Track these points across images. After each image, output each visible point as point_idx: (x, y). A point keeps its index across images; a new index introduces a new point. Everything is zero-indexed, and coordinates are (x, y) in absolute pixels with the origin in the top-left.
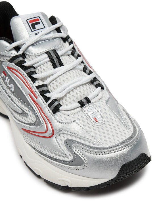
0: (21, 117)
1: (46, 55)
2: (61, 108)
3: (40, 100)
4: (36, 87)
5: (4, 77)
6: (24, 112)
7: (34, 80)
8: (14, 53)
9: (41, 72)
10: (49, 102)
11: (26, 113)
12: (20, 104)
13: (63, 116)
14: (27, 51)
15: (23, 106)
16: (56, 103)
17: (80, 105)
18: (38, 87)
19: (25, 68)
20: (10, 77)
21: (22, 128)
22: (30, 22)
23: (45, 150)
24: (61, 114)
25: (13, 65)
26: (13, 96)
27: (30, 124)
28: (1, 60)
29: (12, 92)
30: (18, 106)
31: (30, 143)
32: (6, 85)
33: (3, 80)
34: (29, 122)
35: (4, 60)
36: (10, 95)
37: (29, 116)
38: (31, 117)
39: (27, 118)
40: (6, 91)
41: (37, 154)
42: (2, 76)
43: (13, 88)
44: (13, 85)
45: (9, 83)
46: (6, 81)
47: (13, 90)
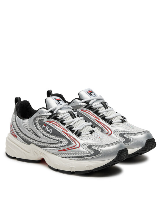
0: (57, 145)
1: (69, 113)
2: (82, 134)
3: (69, 132)
4: (66, 127)
5: (45, 127)
6: (59, 141)
7: (64, 124)
8: (50, 114)
9: (69, 120)
10: (75, 133)
11: (61, 141)
12: (56, 138)
13: (83, 137)
14: (58, 112)
15: (59, 138)
16: (79, 132)
17: (90, 133)
18: (67, 127)
19: (58, 120)
20: (49, 126)
21: (58, 151)
22: (57, 99)
23: (76, 155)
24: (82, 137)
25: (50, 120)
26: (50, 136)
27: (64, 146)
28: (42, 119)
29: (50, 134)
30: (55, 140)
31: (65, 156)
32: (45, 131)
33: (43, 129)
34: (63, 145)
35: (45, 118)
36: (48, 136)
37: (63, 142)
38: (65, 142)
39: (62, 144)
40: (45, 135)
41: (71, 159)
42: (43, 127)
43: (51, 131)
44: (51, 130)
45: (48, 129)
46: (46, 129)
47: (51, 132)
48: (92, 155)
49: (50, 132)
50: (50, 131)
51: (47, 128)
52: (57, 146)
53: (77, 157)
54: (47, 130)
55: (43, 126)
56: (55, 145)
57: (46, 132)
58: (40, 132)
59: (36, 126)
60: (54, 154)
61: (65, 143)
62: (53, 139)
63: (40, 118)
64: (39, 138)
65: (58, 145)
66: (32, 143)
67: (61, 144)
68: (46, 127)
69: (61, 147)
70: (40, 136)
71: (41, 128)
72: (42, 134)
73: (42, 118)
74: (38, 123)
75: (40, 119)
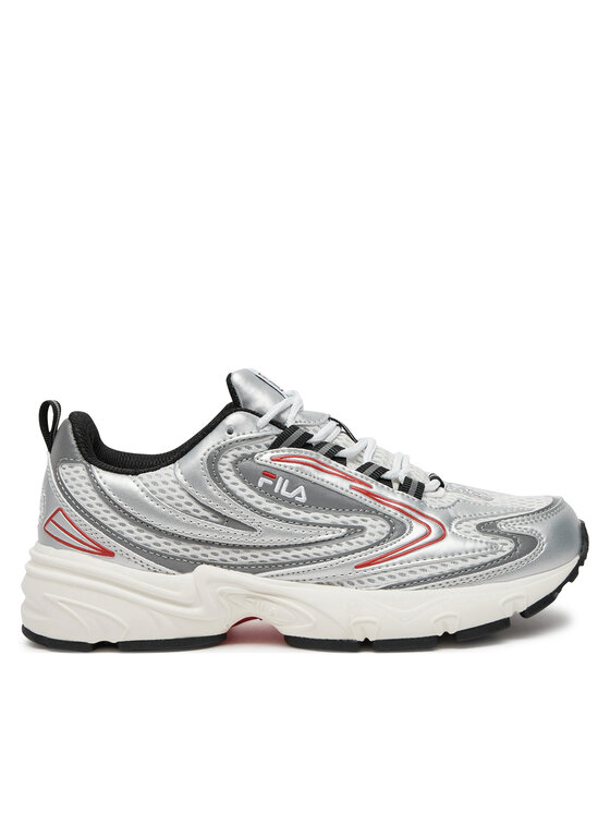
0: (345, 544)
1: (333, 423)
4: (358, 470)
5: (270, 482)
6: (349, 527)
7: (343, 461)
8: (275, 429)
10: (397, 486)
11: (356, 528)
12: (332, 519)
13: (434, 500)
14: (297, 420)
15: (343, 518)
16: (415, 483)
17: (440, 484)
18: (361, 470)
19: (316, 447)
20: (287, 475)
23: (445, 565)
24: (429, 498)
25: (284, 451)
26: (302, 515)
27: (378, 544)
28: (249, 452)
29: (299, 508)
30: (328, 526)
31: (393, 582)
32: (273, 501)
33: (260, 494)
34: (374, 540)
35: (259, 447)
36: (293, 516)
37: (369, 530)
38: (375, 528)
39: (363, 536)
40: (275, 517)
41: (426, 588)
42: (260, 484)
43: (303, 494)
44: (301, 489)
45: (290, 489)
46: (276, 490)
47: (303, 499)
48: (510, 554)
49: (297, 499)
50: (300, 495)
51: (281, 487)
52: (344, 547)
53: (453, 574)
54: (284, 492)
55: (262, 481)
56: (334, 549)
57: (279, 502)
58: (249, 506)
59: (222, 485)
60: (329, 584)
61: (377, 529)
62: (321, 525)
63: (239, 449)
64: (247, 533)
65: (349, 543)
66: (202, 562)
67: (360, 539)
68: (275, 484)
69: (366, 548)
70: (252, 525)
71: (250, 491)
72: (261, 513)
73: (249, 448)
74: (231, 474)
75: (239, 453)
